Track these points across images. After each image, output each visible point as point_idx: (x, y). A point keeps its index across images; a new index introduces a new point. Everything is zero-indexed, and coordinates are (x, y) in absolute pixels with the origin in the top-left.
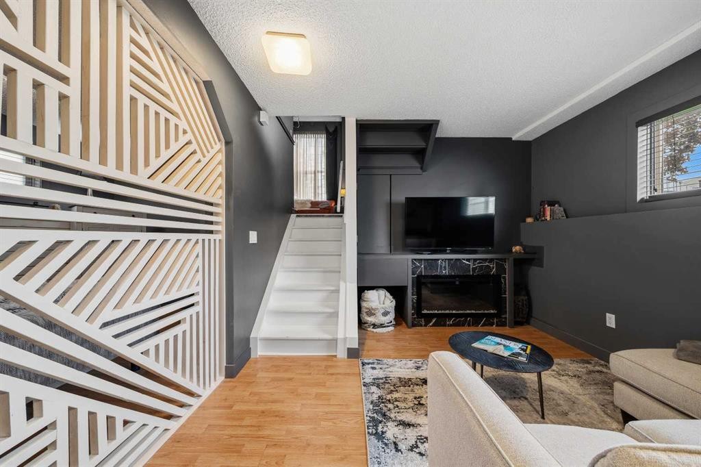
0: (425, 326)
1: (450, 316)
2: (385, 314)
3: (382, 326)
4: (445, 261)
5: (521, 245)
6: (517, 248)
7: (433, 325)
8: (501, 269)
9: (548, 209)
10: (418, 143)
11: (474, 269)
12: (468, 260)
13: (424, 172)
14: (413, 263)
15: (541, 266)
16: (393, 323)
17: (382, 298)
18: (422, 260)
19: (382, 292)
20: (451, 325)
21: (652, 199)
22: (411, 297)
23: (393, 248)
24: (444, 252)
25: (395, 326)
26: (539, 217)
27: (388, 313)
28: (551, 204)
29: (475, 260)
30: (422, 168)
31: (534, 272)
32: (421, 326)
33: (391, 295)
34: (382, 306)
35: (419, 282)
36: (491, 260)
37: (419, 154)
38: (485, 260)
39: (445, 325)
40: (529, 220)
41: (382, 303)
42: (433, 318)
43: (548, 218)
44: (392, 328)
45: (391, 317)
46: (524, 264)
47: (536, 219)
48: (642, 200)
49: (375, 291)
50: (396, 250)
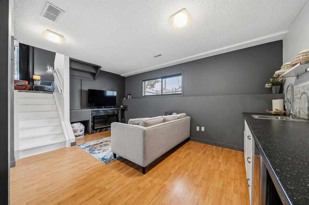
0: (96, 133)
1: (103, 128)
2: (81, 131)
3: (80, 136)
4: (102, 111)
5: (122, 105)
6: (122, 106)
7: (99, 132)
8: (118, 112)
9: (129, 96)
10: (94, 71)
11: (111, 113)
12: (109, 110)
13: (95, 80)
14: (91, 112)
15: (127, 111)
16: (84, 134)
17: (79, 125)
18: (94, 111)
19: (79, 124)
20: (104, 131)
21: (145, 96)
22: (90, 124)
23: (82, 107)
24: (102, 108)
25: (85, 135)
26: (127, 98)
27: (82, 130)
28: (129, 95)
29: (111, 110)
30: (94, 79)
31: (126, 112)
32: (94, 133)
33: (83, 124)
34: (79, 128)
35: (94, 118)
36: (115, 110)
37: (94, 75)
38: (114, 110)
39: (102, 131)
40: (125, 99)
41: (79, 127)
42: (98, 130)
43: (129, 98)
44: (84, 136)
45: (83, 132)
46: (123, 110)
47: (126, 98)
48: (143, 96)
49: (76, 123)
50: (83, 108)
